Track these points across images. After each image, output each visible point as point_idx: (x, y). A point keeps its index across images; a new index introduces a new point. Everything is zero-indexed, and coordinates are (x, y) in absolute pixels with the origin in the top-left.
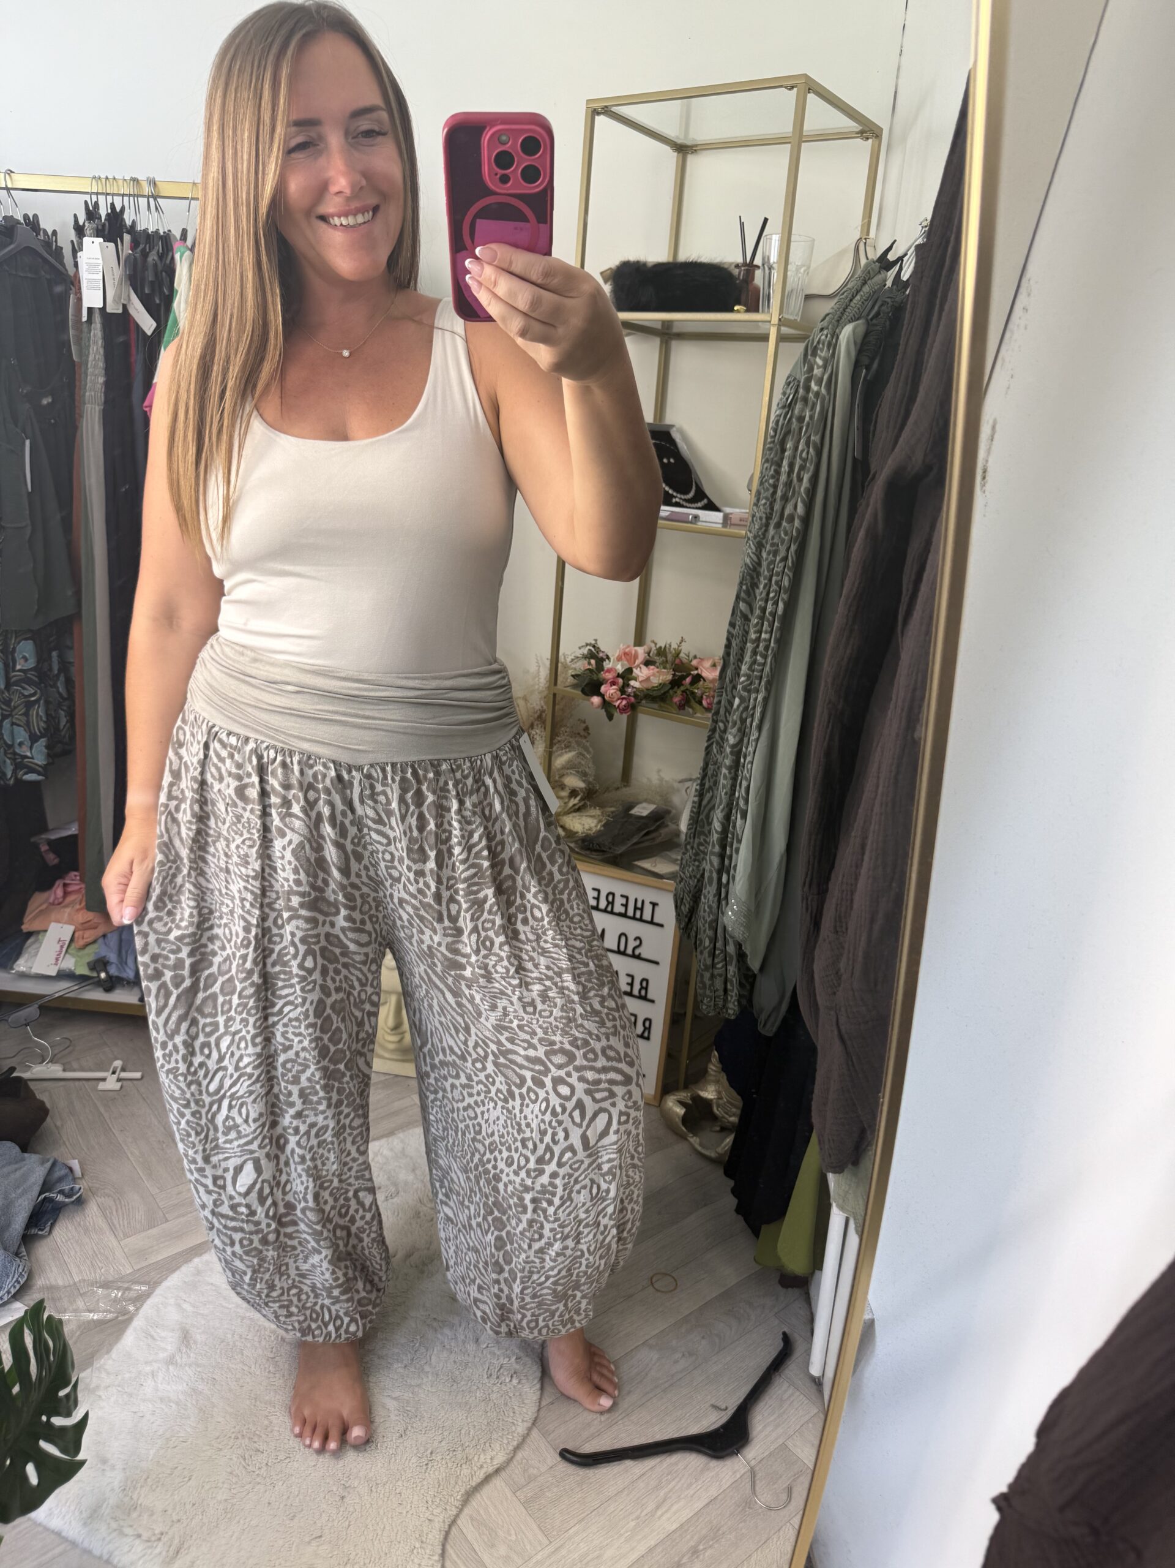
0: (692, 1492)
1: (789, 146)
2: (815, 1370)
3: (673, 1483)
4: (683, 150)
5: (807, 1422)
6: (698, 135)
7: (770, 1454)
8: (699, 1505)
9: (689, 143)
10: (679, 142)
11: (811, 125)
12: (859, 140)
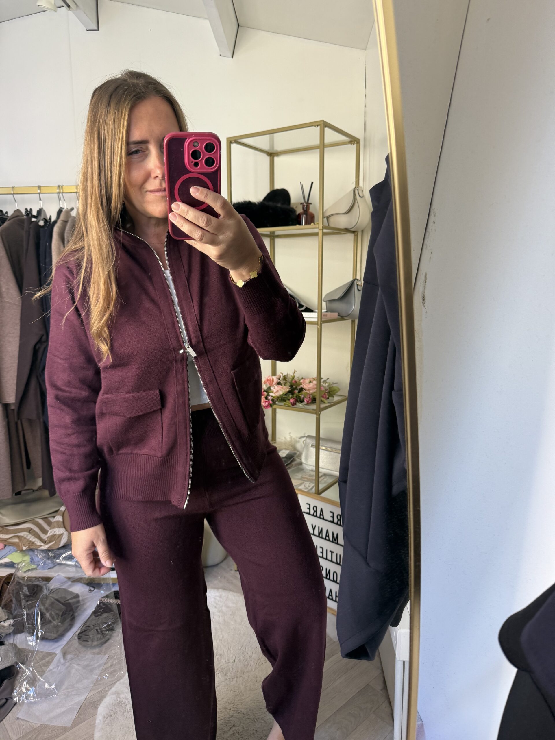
1: (318, 150)
4: (272, 155)
6: (278, 148)
9: (274, 152)
10: (270, 152)
11: (327, 141)
12: (350, 145)
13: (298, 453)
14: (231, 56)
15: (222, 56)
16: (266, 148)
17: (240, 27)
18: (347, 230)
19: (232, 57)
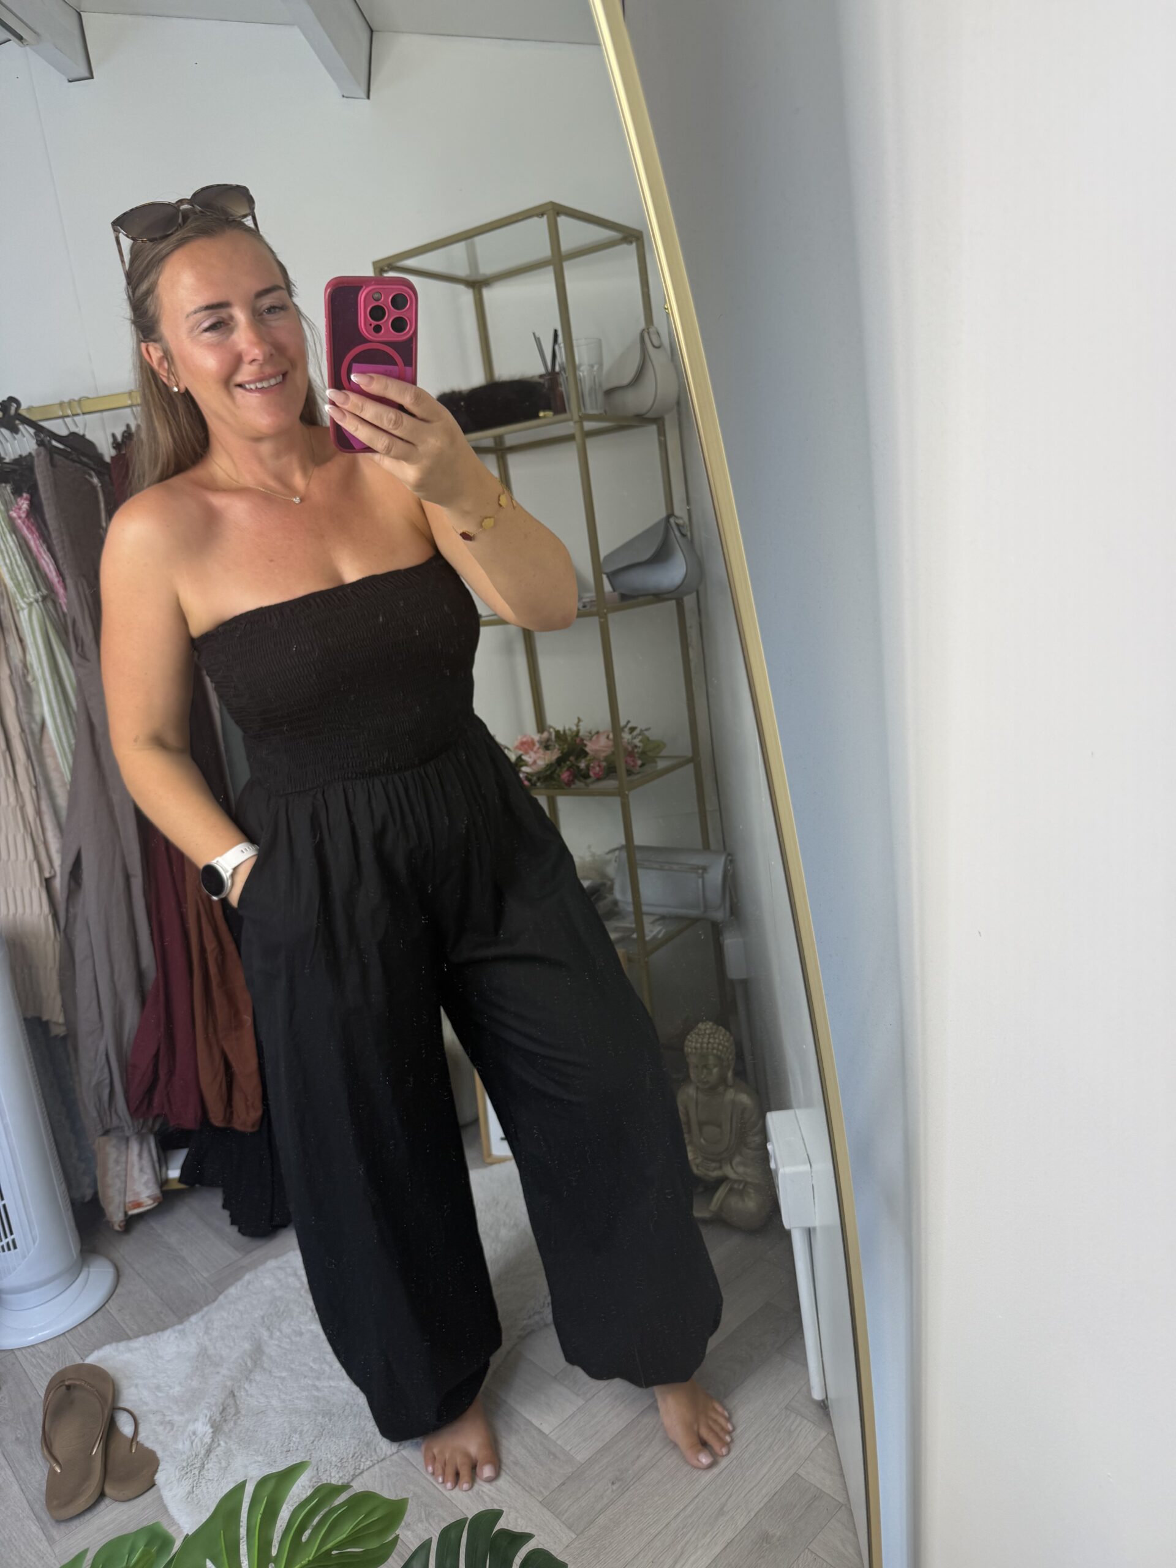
0: (708, 1540)
2: (817, 1395)
3: (690, 1534)
4: (477, 285)
5: (816, 1448)
6: (486, 269)
7: (783, 1488)
8: (718, 1549)
9: (479, 278)
10: (473, 278)
11: (566, 245)
12: (624, 245)
13: (609, 883)
14: (363, 94)
15: (347, 97)
16: (463, 271)
17: (374, 33)
18: (641, 419)
19: (368, 97)
